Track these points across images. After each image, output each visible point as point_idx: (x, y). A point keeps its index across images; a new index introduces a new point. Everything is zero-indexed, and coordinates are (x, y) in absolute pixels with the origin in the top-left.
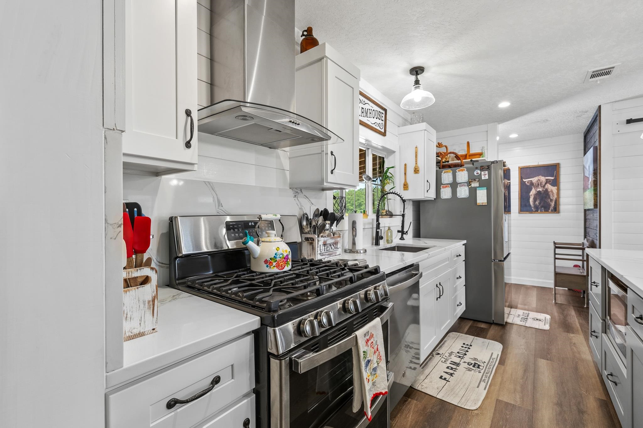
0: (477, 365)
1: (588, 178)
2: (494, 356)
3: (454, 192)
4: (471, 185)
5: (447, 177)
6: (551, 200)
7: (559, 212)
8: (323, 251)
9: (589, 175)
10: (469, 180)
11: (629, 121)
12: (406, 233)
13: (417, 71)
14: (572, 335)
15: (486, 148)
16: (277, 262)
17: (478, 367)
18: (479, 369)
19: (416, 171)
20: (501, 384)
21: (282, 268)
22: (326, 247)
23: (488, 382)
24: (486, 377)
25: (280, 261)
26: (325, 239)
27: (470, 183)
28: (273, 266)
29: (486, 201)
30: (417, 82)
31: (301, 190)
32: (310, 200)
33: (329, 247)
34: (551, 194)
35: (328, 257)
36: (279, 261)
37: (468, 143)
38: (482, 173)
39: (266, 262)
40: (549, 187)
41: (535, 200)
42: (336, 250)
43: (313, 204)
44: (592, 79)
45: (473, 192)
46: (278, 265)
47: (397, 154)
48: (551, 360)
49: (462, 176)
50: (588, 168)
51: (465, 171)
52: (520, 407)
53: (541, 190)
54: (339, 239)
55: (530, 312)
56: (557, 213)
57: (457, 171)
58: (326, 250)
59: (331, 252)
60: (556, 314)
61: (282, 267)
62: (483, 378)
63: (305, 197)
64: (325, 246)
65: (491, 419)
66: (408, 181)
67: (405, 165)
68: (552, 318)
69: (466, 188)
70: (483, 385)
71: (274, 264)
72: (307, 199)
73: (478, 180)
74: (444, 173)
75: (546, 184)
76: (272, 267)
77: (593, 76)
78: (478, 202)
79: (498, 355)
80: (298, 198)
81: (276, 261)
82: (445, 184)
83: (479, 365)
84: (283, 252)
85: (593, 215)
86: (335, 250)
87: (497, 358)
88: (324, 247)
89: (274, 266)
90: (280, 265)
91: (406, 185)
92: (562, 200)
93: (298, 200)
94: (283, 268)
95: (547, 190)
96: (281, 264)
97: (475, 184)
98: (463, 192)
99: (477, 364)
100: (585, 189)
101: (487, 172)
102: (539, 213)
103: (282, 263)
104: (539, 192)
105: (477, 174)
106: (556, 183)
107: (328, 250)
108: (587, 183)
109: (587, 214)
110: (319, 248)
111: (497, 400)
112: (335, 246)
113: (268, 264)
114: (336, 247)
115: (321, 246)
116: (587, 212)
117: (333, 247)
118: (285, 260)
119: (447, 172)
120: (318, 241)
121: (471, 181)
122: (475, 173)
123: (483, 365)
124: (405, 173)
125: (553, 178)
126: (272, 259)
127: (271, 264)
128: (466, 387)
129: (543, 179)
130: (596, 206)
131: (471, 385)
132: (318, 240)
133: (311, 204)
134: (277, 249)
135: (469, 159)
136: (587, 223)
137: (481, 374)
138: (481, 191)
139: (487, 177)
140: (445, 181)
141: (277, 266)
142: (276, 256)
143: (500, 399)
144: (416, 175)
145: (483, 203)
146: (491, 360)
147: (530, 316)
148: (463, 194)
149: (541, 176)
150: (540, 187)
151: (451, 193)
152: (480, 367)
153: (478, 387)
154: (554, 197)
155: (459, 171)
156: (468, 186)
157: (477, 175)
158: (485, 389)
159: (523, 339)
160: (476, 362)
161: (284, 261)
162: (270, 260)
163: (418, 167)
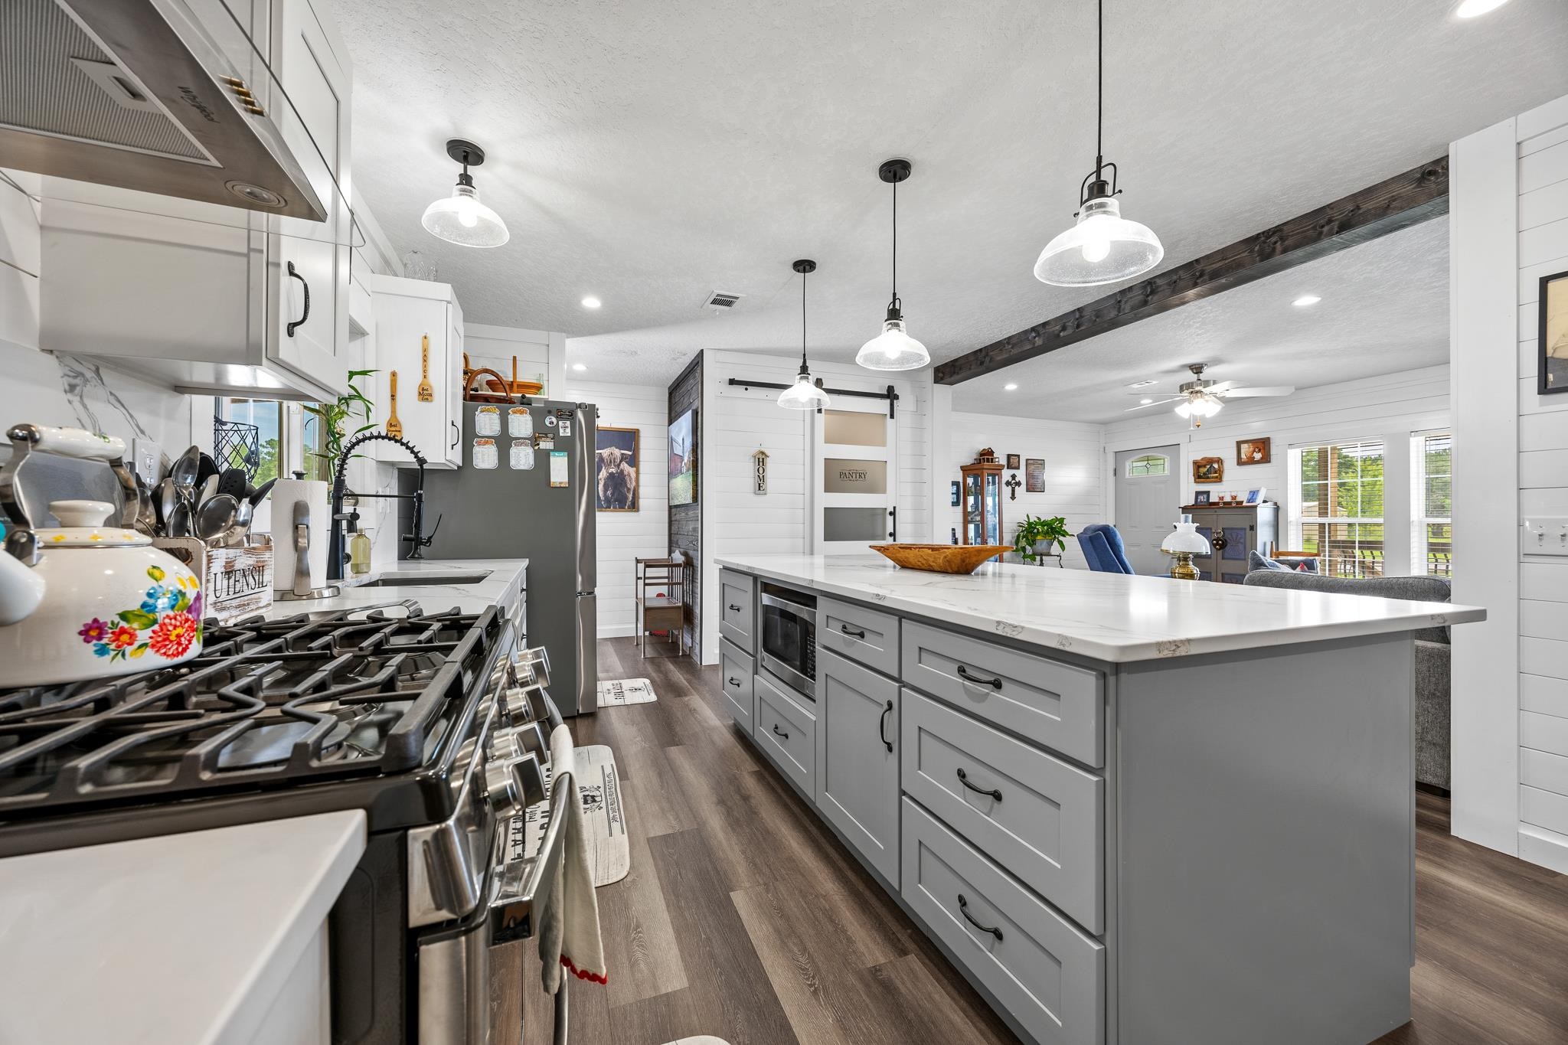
0: (589, 798)
1: (682, 458)
2: (608, 770)
3: (504, 456)
4: (538, 444)
5: (487, 421)
6: (629, 489)
7: (638, 511)
8: (224, 596)
9: (683, 452)
10: (534, 433)
11: (732, 382)
12: (427, 543)
13: (466, 153)
14: (686, 699)
15: (545, 378)
16: (156, 627)
17: (594, 801)
18: (596, 804)
19: (425, 394)
20: (639, 810)
21: (180, 649)
22: (232, 581)
23: (621, 818)
24: (614, 811)
25: (173, 621)
26: (232, 552)
27: (536, 441)
28: (137, 644)
29: (566, 480)
30: (466, 180)
31: (97, 369)
32: (131, 416)
33: (241, 581)
34: (627, 478)
35: (238, 613)
36: (167, 621)
37: (515, 358)
38: (560, 423)
39: (93, 631)
40: (625, 466)
41: (605, 490)
42: (259, 590)
43: (143, 432)
44: (714, 306)
45: (542, 460)
46: (164, 640)
47: (370, 340)
48: (681, 744)
49: (521, 424)
50: (681, 442)
51: (526, 413)
52: (682, 832)
53: (613, 470)
54: (267, 555)
55: (621, 681)
56: (635, 511)
57: (510, 411)
58: (232, 590)
59: (246, 598)
60: (654, 675)
61: (179, 644)
62: (611, 816)
63: (112, 399)
64: (229, 579)
65: (656, 875)
66: (400, 416)
67: (394, 374)
68: (653, 682)
69: (528, 451)
70: (616, 826)
71: (144, 635)
72: (123, 409)
73: (551, 435)
74: (482, 412)
75: (621, 461)
76: (128, 649)
77: (714, 302)
78: (553, 480)
79: (612, 765)
80: (86, 401)
81: (155, 622)
82: (483, 437)
83: (593, 797)
84: (183, 584)
85: (687, 514)
86: (256, 590)
87: (613, 771)
88: (225, 582)
89: (140, 647)
90: (173, 638)
91: (395, 426)
92: (642, 491)
93: (85, 406)
94: (185, 650)
95: (622, 471)
96: (175, 633)
97: (546, 445)
98: (522, 458)
99: (588, 795)
100: (671, 475)
101: (568, 422)
102: (611, 511)
103: (180, 631)
104: (612, 474)
105: (550, 423)
106: (634, 461)
107: (237, 590)
108: (680, 464)
109: (673, 514)
110: (211, 586)
111: (648, 840)
112: (257, 578)
113: (105, 641)
114: (261, 581)
115: (219, 576)
116: (673, 510)
117: (251, 580)
118: (190, 616)
119: (488, 411)
120: (210, 558)
121: (539, 437)
122: (547, 423)
123: (599, 794)
124: (393, 396)
125: (630, 453)
126: (130, 616)
127: (125, 638)
128: (592, 845)
129: (617, 452)
130: (695, 498)
131: (598, 837)
132: (208, 556)
133: (138, 431)
134: (151, 575)
135: (518, 393)
136: (673, 528)
137: (604, 810)
138: (559, 459)
139: (568, 432)
140: (483, 430)
141: (159, 644)
142: (151, 601)
143: (652, 835)
144: (425, 404)
145: (560, 483)
146: (607, 779)
147: (625, 687)
148: (523, 462)
149: (614, 448)
150: (613, 466)
151: (496, 458)
152: (596, 799)
153: (611, 835)
154: (632, 485)
155: (514, 412)
156: (533, 446)
157: (549, 425)
158: (623, 833)
159: (633, 725)
160: (586, 793)
161: (187, 620)
162: (117, 619)
163: (431, 387)
